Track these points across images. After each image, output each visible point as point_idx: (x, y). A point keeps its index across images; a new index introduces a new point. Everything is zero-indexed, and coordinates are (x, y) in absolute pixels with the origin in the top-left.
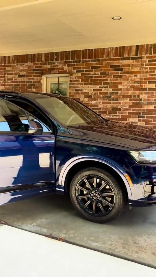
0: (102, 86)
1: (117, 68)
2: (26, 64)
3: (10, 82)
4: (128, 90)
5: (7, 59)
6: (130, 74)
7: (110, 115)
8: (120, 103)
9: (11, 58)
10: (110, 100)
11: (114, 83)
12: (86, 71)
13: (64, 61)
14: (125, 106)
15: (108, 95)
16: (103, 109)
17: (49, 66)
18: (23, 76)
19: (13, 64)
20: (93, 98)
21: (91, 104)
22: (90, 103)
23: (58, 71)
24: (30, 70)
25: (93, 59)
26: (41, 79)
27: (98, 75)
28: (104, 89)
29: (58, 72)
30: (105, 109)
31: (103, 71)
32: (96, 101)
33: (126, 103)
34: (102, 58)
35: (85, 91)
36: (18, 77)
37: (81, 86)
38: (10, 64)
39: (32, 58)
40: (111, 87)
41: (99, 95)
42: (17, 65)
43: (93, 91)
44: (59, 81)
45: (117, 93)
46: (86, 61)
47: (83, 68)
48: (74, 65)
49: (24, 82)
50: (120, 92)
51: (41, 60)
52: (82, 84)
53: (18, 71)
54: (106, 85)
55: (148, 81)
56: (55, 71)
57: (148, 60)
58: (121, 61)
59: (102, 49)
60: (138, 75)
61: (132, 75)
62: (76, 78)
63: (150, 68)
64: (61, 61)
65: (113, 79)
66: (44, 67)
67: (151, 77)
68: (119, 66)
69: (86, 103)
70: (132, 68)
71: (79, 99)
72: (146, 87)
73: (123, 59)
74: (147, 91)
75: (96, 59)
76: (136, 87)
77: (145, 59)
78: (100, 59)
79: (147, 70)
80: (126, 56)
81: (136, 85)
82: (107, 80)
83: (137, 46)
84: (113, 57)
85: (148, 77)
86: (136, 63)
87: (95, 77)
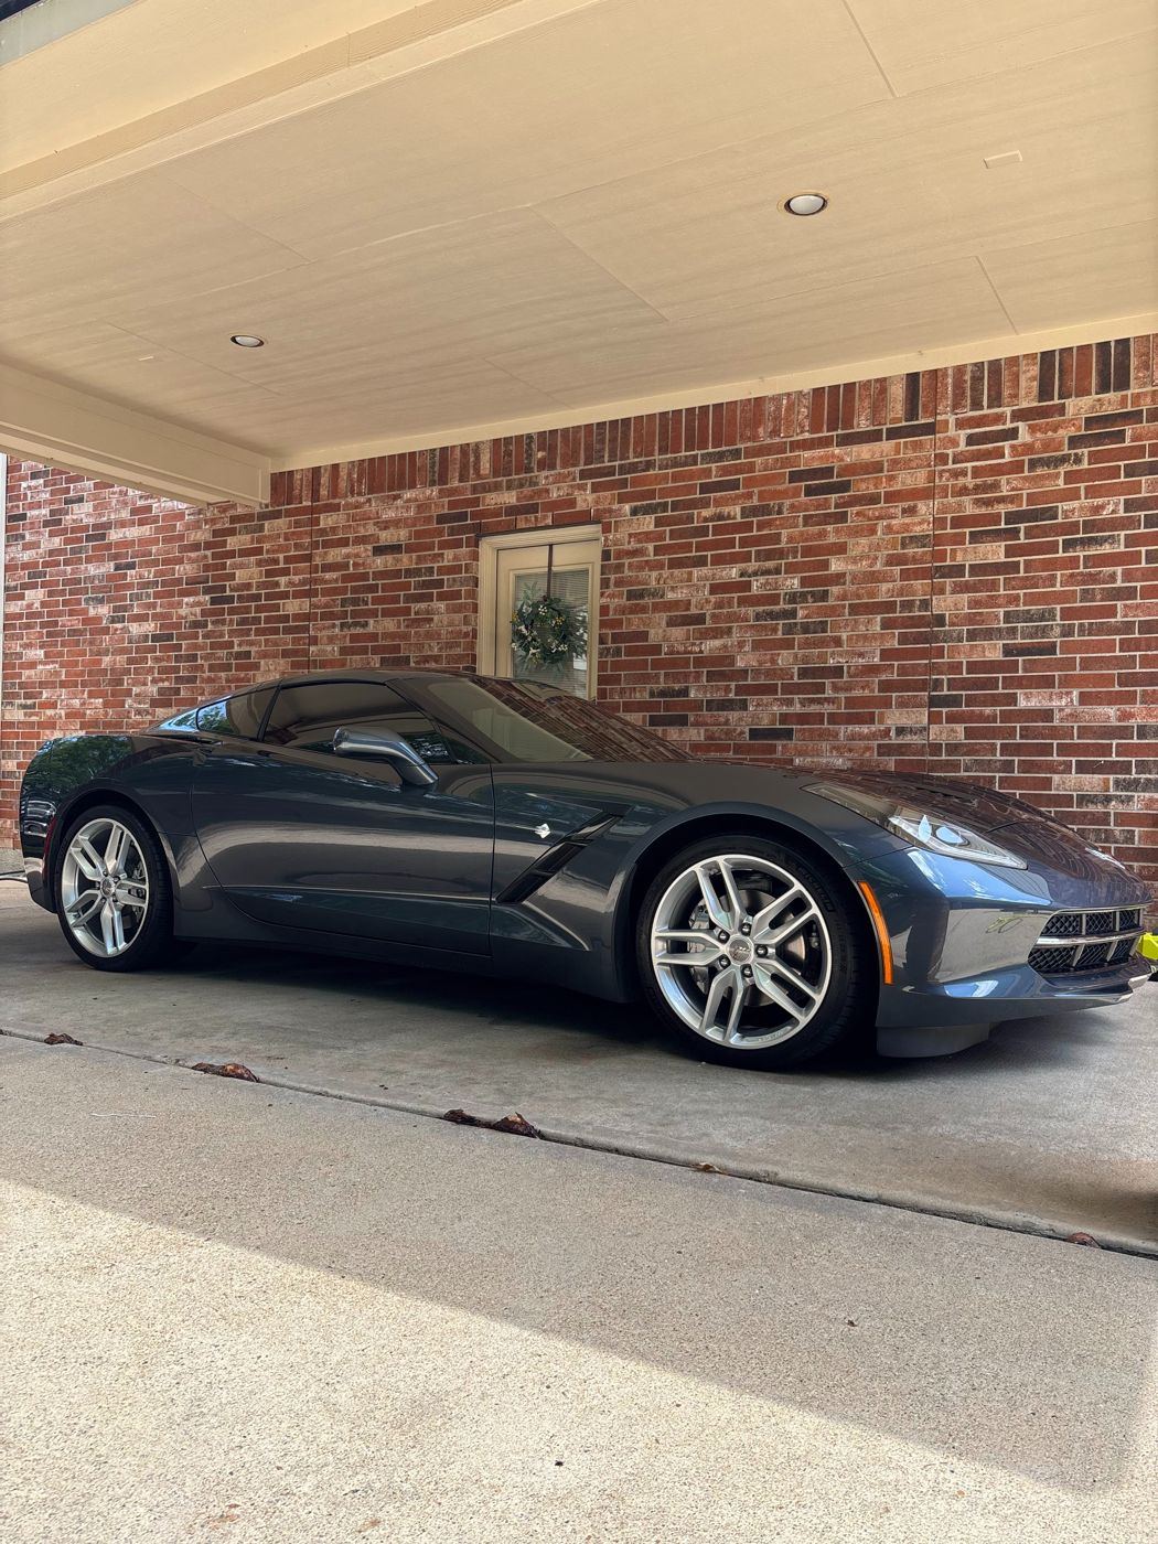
0: (753, 566)
1: (821, 482)
2: (408, 495)
3: (336, 581)
4: (874, 577)
5: (324, 480)
6: (882, 504)
7: (790, 702)
8: (838, 642)
9: (343, 473)
10: (789, 629)
11: (807, 551)
12: (675, 506)
13: (577, 469)
14: (861, 655)
15: (782, 606)
16: (757, 672)
17: (509, 498)
18: (395, 549)
19: (351, 500)
20: (709, 623)
21: (701, 652)
22: (697, 649)
23: (550, 514)
24: (428, 520)
25: (711, 450)
26: (475, 557)
27: (734, 518)
28: (762, 579)
29: (549, 521)
30: (769, 673)
31: (755, 501)
32: (722, 637)
33: (865, 637)
34: (749, 444)
35: (670, 596)
36: (370, 553)
37: (654, 574)
38: (337, 501)
39: (436, 469)
40: (791, 569)
41: (736, 609)
42: (369, 500)
43: (711, 593)
44: (554, 563)
45: (824, 596)
46: (675, 463)
47: (665, 493)
48: (624, 483)
49: (397, 574)
50: (835, 590)
51: (477, 470)
52: (659, 566)
53: (371, 529)
54: (770, 564)
55: (967, 530)
56: (536, 517)
57: (963, 434)
58: (837, 451)
59: (749, 400)
60: (922, 507)
61: (892, 510)
62: (629, 543)
63: (977, 472)
64: (566, 471)
65: (802, 533)
66: (487, 501)
67: (983, 510)
68: (828, 472)
69: (678, 653)
70: (891, 478)
71: (644, 636)
72: (959, 560)
73: (846, 440)
74: (967, 578)
75: (724, 448)
76: (914, 560)
77: (952, 432)
78: (742, 446)
79: (961, 481)
80: (862, 424)
81: (910, 551)
82: (776, 538)
83: (913, 379)
84: (802, 432)
85: (970, 509)
86: (911, 454)
87: (717, 530)
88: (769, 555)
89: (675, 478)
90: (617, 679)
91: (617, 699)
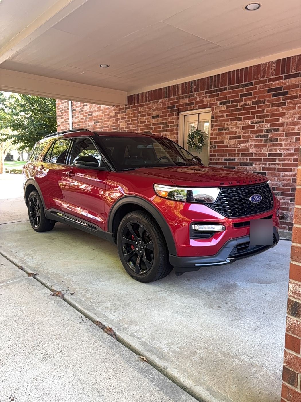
0: (255, 120)
1: (278, 92)
2: (160, 101)
3: (143, 126)
4: (294, 124)
5: (140, 97)
6: (298, 99)
7: (265, 164)
8: (281, 145)
9: (144, 95)
10: (266, 141)
11: (273, 115)
12: (233, 102)
13: (204, 91)
14: (288, 150)
15: (264, 133)
16: (256, 154)
17: (186, 101)
18: (157, 117)
19: (146, 103)
20: (242, 139)
21: (239, 147)
22: (238, 147)
23: (197, 105)
24: (165, 108)
25: (244, 83)
26: (178, 118)
27: (250, 105)
28: (258, 125)
29: (197, 107)
30: (259, 155)
31: (257, 100)
32: (245, 143)
33: (290, 144)
34: (255, 80)
35: (230, 130)
36: (151, 118)
37: (226, 123)
38: (143, 103)
39: (167, 93)
40: (267, 121)
41: (250, 134)
42: (151, 103)
43: (243, 129)
44: (200, 119)
45: (277, 130)
46: (233, 88)
47: (229, 97)
48: (218, 95)
49: (158, 124)
50: (281, 128)
51: (178, 93)
52: (227, 120)
53: (152, 111)
54: (260, 120)
56: (193, 106)
58: (284, 81)
59: (256, 65)
62: (219, 113)
64: (202, 92)
65: (271, 110)
66: (180, 102)
68: (281, 88)
69: (232, 148)
71: (223, 142)
73: (286, 77)
75: (248, 82)
78: (253, 81)
80: (293, 71)
82: (263, 111)
84: (273, 75)
87: (245, 109)
88: (260, 117)
89: (233, 92)
90: (215, 155)
91: (215, 161)
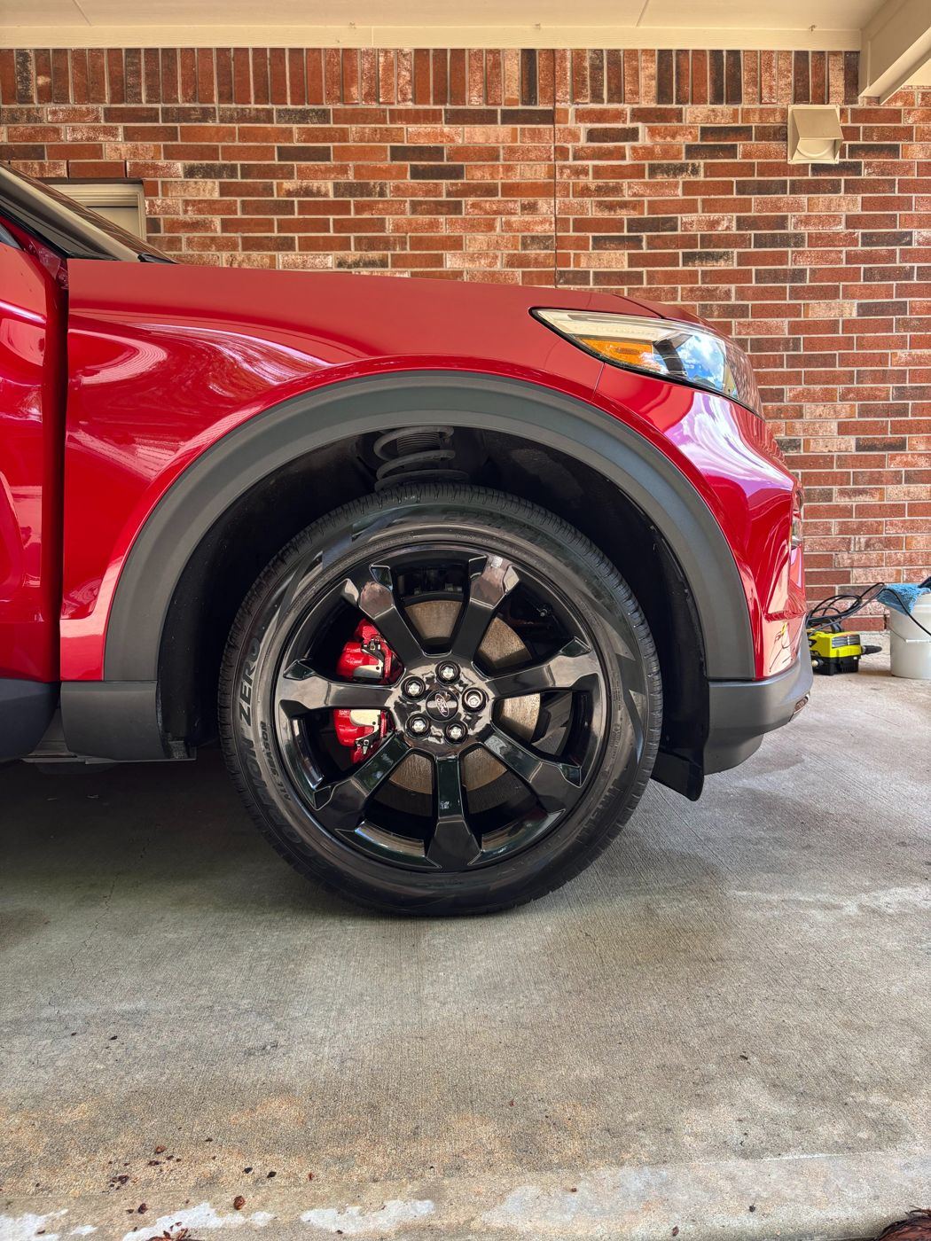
0: (352, 255)
1: (429, 164)
4: (495, 279)
6: (499, 198)
11: (417, 243)
12: (247, 172)
13: (101, 107)
23: (64, 163)
25: (290, 106)
27: (326, 195)
29: (63, 172)
31: (351, 177)
34: (339, 106)
37: (225, 255)
40: (401, 260)
46: (243, 117)
47: (231, 153)
48: (173, 135)
52: (230, 245)
54: (374, 255)
55: (590, 235)
56: (41, 166)
57: (583, 128)
58: (447, 129)
59: (337, 50)
60: (544, 205)
61: (511, 205)
62: (186, 212)
63: (598, 172)
64: (84, 107)
65: (410, 222)
67: (606, 215)
68: (436, 153)
70: (508, 169)
72: (583, 266)
73: (457, 118)
74: (591, 286)
75: (307, 107)
76: (537, 263)
77: (572, 124)
78: (330, 107)
79: (583, 180)
80: (475, 101)
81: (532, 252)
82: (379, 224)
83: (529, 55)
84: (404, 100)
85: (593, 213)
86: (529, 144)
87: (304, 208)
88: (372, 244)
89: (244, 135)
